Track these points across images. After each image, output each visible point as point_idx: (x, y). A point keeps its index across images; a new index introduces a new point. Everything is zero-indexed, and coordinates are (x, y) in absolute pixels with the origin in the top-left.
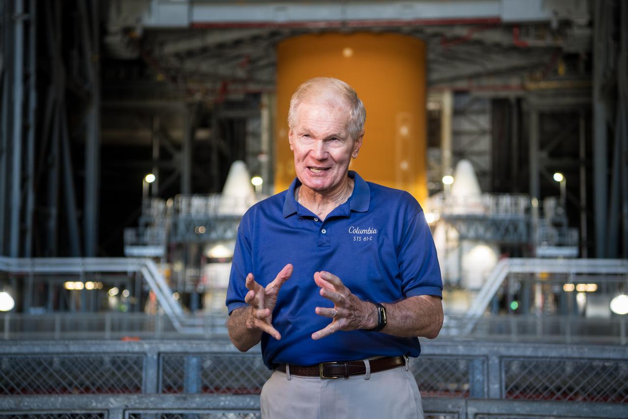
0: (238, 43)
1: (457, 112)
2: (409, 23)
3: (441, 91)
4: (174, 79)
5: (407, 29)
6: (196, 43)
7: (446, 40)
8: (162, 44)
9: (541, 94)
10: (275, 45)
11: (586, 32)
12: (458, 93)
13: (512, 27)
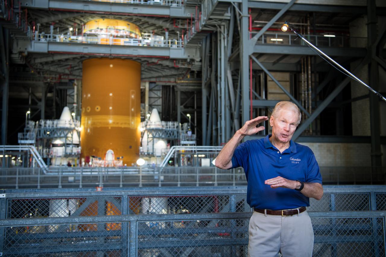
0: (67, 60)
1: (150, 90)
2: (136, 56)
3: (145, 82)
4: (39, 73)
5: (134, 58)
6: (50, 59)
7: (148, 63)
8: (35, 59)
9: (182, 85)
10: (82, 62)
11: (200, 64)
12: (151, 83)
13: (173, 60)
